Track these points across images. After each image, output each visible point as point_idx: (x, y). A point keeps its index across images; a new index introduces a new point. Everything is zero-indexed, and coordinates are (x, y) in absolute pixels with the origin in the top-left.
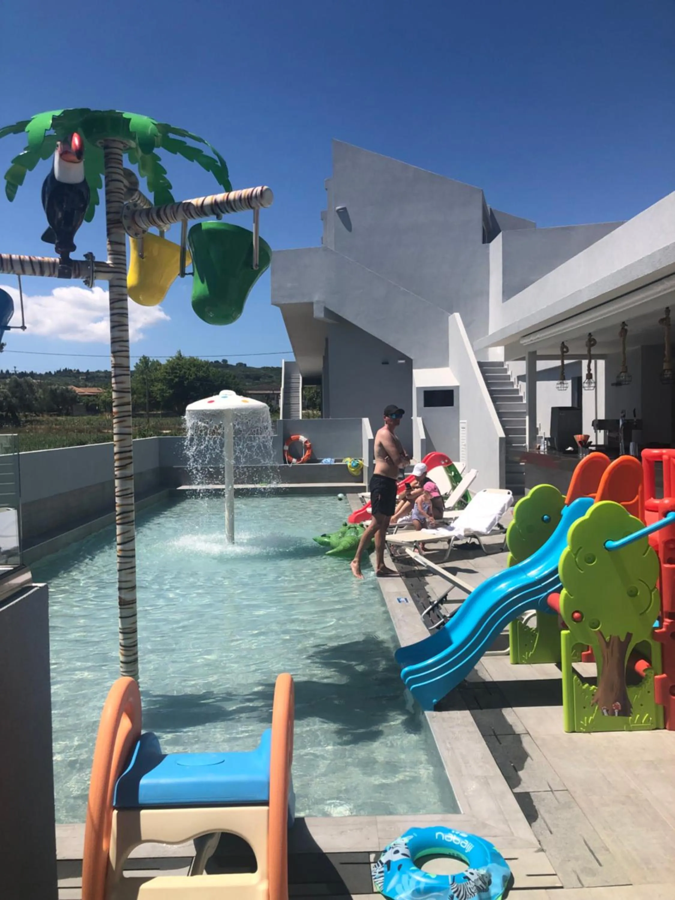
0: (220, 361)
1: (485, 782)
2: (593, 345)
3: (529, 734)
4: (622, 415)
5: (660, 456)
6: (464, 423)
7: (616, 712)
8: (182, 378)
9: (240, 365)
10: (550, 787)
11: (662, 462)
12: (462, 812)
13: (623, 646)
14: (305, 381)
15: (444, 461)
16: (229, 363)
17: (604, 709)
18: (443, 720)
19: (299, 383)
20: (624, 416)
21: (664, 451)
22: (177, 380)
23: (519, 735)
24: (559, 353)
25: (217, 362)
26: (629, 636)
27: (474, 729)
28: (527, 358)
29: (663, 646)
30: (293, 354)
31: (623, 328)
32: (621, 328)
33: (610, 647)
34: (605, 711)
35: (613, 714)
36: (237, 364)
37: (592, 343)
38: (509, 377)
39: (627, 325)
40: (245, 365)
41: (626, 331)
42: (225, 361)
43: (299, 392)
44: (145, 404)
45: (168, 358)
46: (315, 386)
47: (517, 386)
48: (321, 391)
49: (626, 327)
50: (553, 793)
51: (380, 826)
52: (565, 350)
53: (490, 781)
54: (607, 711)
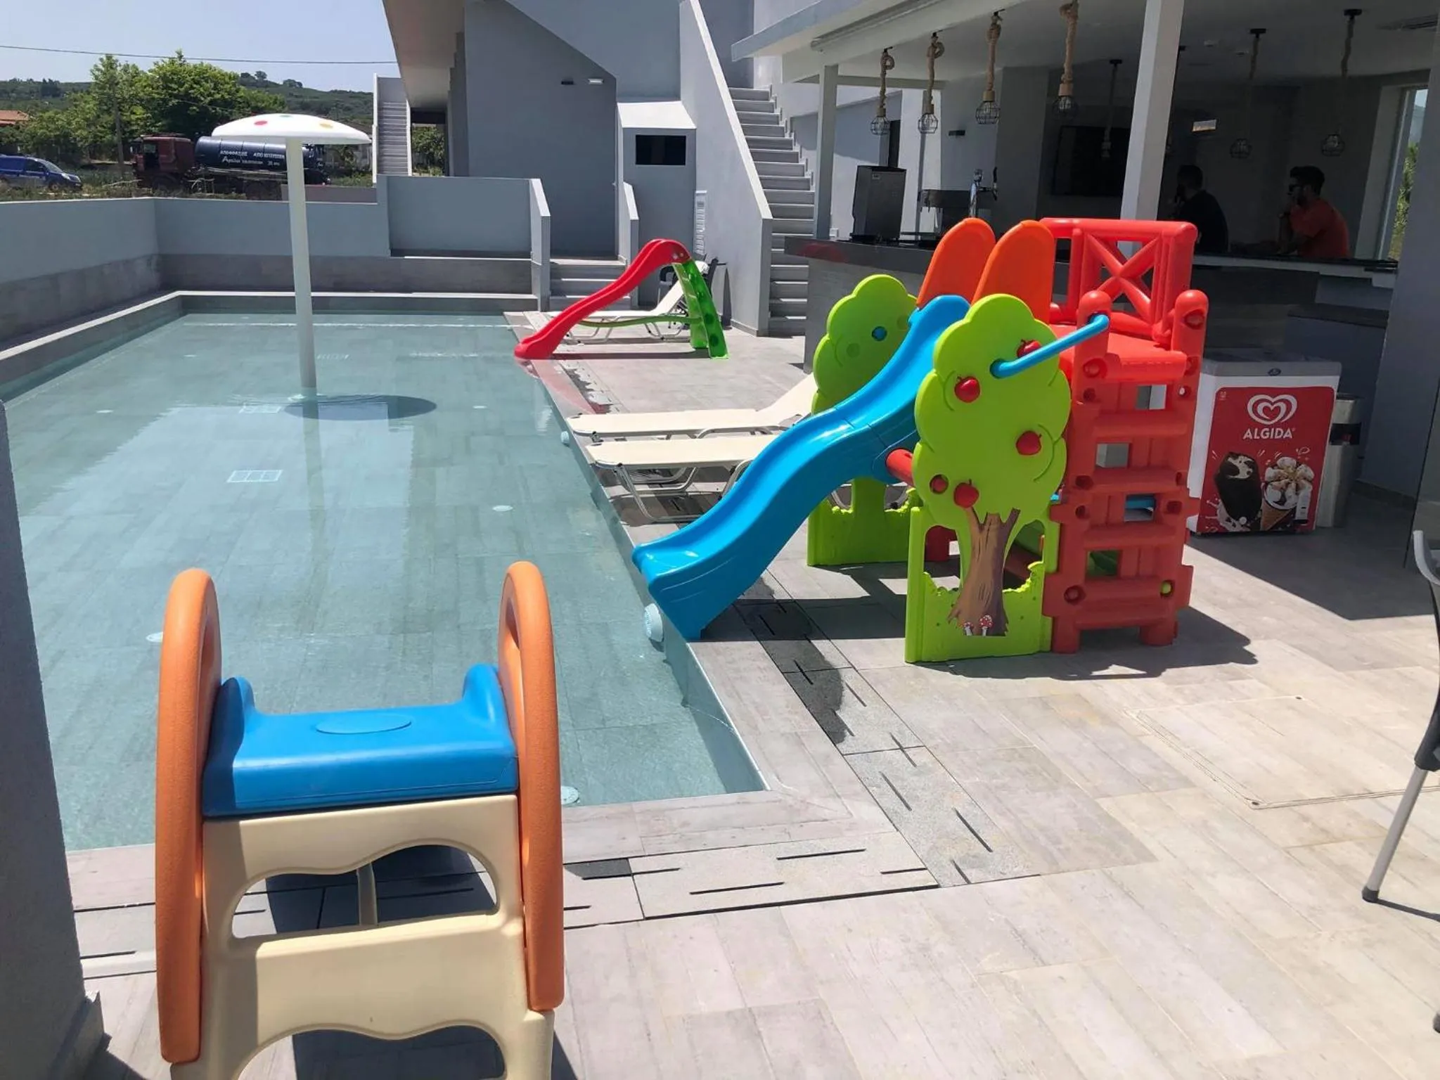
0: (253, 74)
1: (798, 740)
2: (936, 56)
3: (855, 668)
4: (976, 177)
5: (1069, 228)
6: (704, 194)
7: (985, 629)
8: (187, 99)
9: (291, 84)
10: (898, 744)
11: (1070, 240)
12: (768, 788)
13: (1005, 529)
14: (417, 116)
15: (678, 254)
16: (270, 78)
17: (967, 625)
18: (718, 653)
19: (405, 118)
20: (980, 180)
21: (1076, 221)
22: (175, 101)
23: (837, 669)
24: (876, 72)
25: (246, 75)
26: (1015, 514)
27: (768, 663)
28: (822, 79)
29: (1062, 527)
30: (397, 64)
31: (994, 24)
32: (991, 22)
33: (985, 532)
34: (968, 629)
35: (980, 633)
36: (285, 82)
37: (938, 50)
38: (777, 120)
39: (1001, 20)
40: (300, 84)
41: (999, 28)
42: (261, 75)
43: (405, 135)
44: (115, 146)
45: (156, 60)
46: (435, 125)
47: (790, 136)
48: (446, 136)
49: (999, 22)
50: (903, 751)
51: (638, 818)
52: (888, 63)
53: (803, 739)
54: (971, 628)
